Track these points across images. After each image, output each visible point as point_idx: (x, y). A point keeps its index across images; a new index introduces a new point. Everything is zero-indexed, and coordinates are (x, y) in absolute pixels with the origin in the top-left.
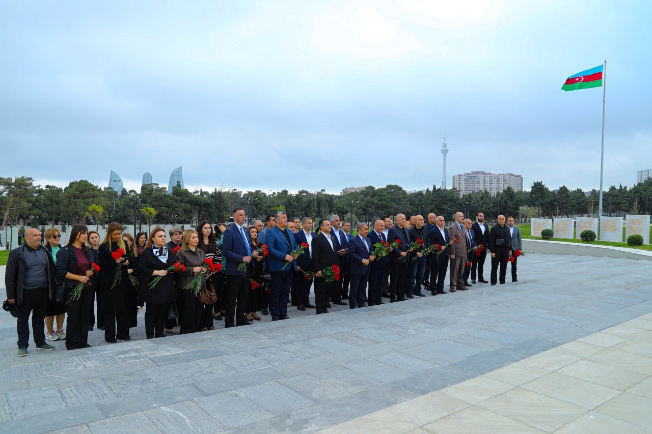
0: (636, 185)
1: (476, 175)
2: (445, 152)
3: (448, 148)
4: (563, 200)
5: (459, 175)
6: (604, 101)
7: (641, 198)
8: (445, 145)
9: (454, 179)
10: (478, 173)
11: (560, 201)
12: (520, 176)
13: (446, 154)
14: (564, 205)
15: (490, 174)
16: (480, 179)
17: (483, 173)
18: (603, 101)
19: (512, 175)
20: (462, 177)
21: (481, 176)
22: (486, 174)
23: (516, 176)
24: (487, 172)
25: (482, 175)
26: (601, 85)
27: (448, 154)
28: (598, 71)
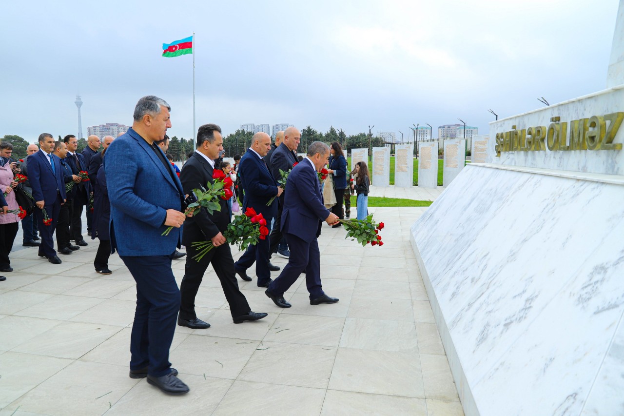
1: (111, 127)
2: (79, 104)
3: (82, 100)
4: (175, 148)
5: (94, 127)
7: (232, 146)
8: (78, 98)
9: (89, 130)
10: (112, 125)
11: (173, 149)
14: (176, 152)
15: (124, 126)
16: (115, 131)
17: (117, 125)
18: (193, 67)
20: (97, 128)
21: (115, 128)
22: (120, 126)
24: (120, 124)
25: (116, 127)
26: (191, 53)
27: (82, 106)
28: (189, 41)
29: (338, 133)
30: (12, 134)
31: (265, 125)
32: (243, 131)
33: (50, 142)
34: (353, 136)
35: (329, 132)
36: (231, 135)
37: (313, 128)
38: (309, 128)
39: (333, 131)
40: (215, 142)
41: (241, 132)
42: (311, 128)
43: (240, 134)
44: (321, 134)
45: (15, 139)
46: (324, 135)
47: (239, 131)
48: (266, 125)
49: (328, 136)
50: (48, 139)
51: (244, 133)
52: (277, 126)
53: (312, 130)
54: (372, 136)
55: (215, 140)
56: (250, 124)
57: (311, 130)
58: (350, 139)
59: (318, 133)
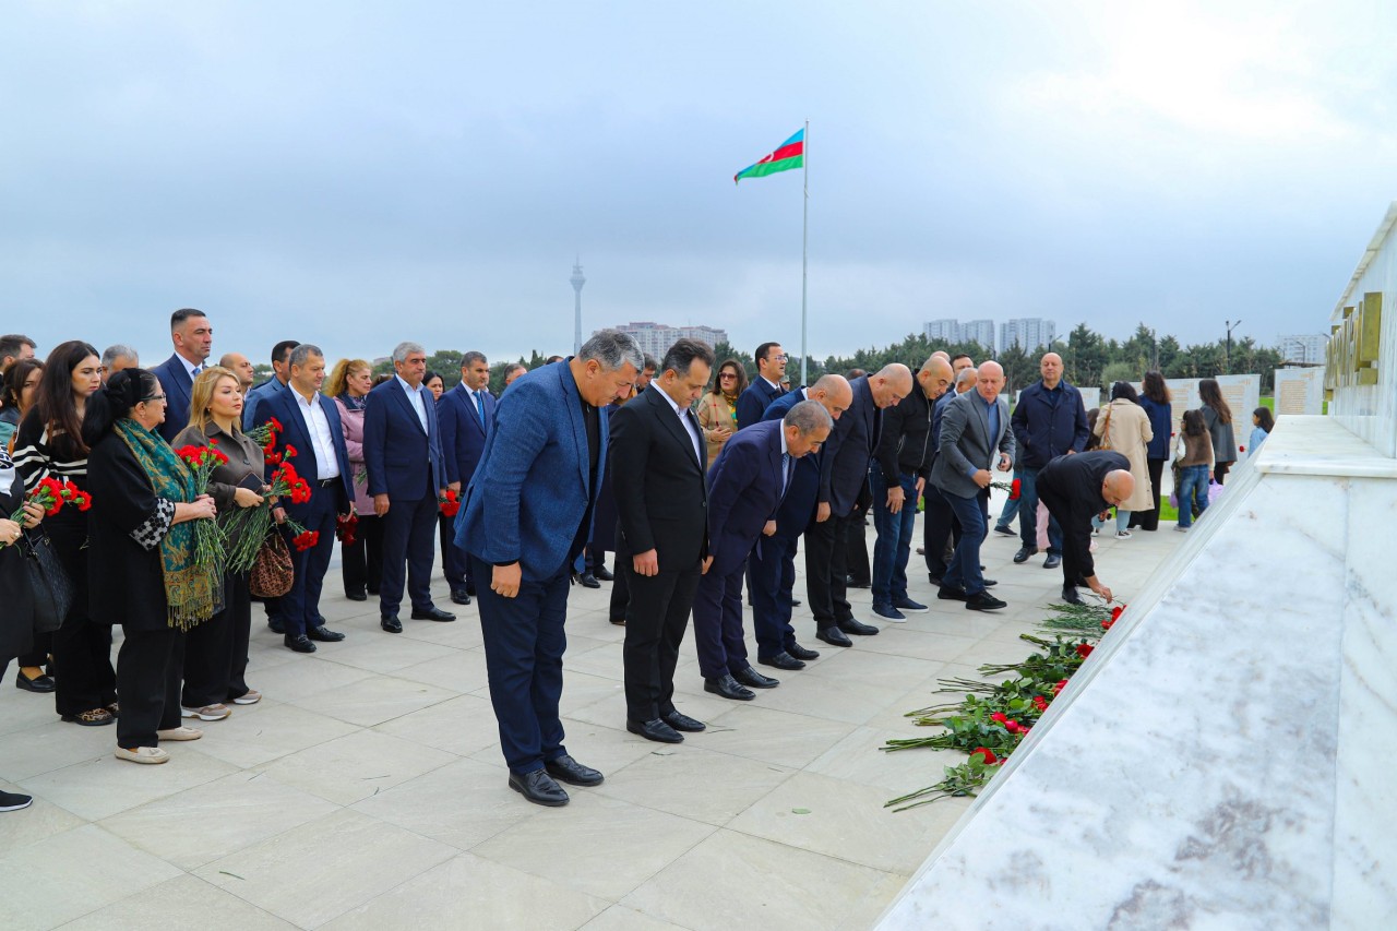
0: (889, 348)
1: (640, 330)
2: (578, 284)
3: (584, 274)
6: (806, 196)
8: (578, 270)
10: (642, 325)
12: (721, 331)
13: (581, 287)
15: (665, 327)
16: (647, 338)
17: (651, 325)
18: (803, 197)
19: (707, 329)
21: (648, 332)
22: (658, 327)
23: (714, 332)
24: (659, 324)
25: (650, 331)
26: (801, 166)
27: (584, 286)
28: (796, 141)
29: (1158, 339)
30: (449, 349)
31: (982, 322)
32: (923, 337)
33: (480, 371)
34: (1197, 347)
35: (1135, 338)
36: (894, 347)
37: (1093, 328)
38: (1081, 328)
39: (1144, 337)
40: (687, 379)
41: (917, 339)
42: (1086, 329)
43: (913, 344)
44: (1113, 344)
45: (452, 359)
46: (1120, 346)
47: (912, 337)
48: (986, 322)
49: (1130, 346)
50: (477, 364)
51: (926, 341)
52: (1013, 325)
53: (1090, 333)
54: (1252, 347)
55: (688, 375)
56: (947, 321)
57: (1086, 333)
58: (1188, 355)
59: (1106, 341)
